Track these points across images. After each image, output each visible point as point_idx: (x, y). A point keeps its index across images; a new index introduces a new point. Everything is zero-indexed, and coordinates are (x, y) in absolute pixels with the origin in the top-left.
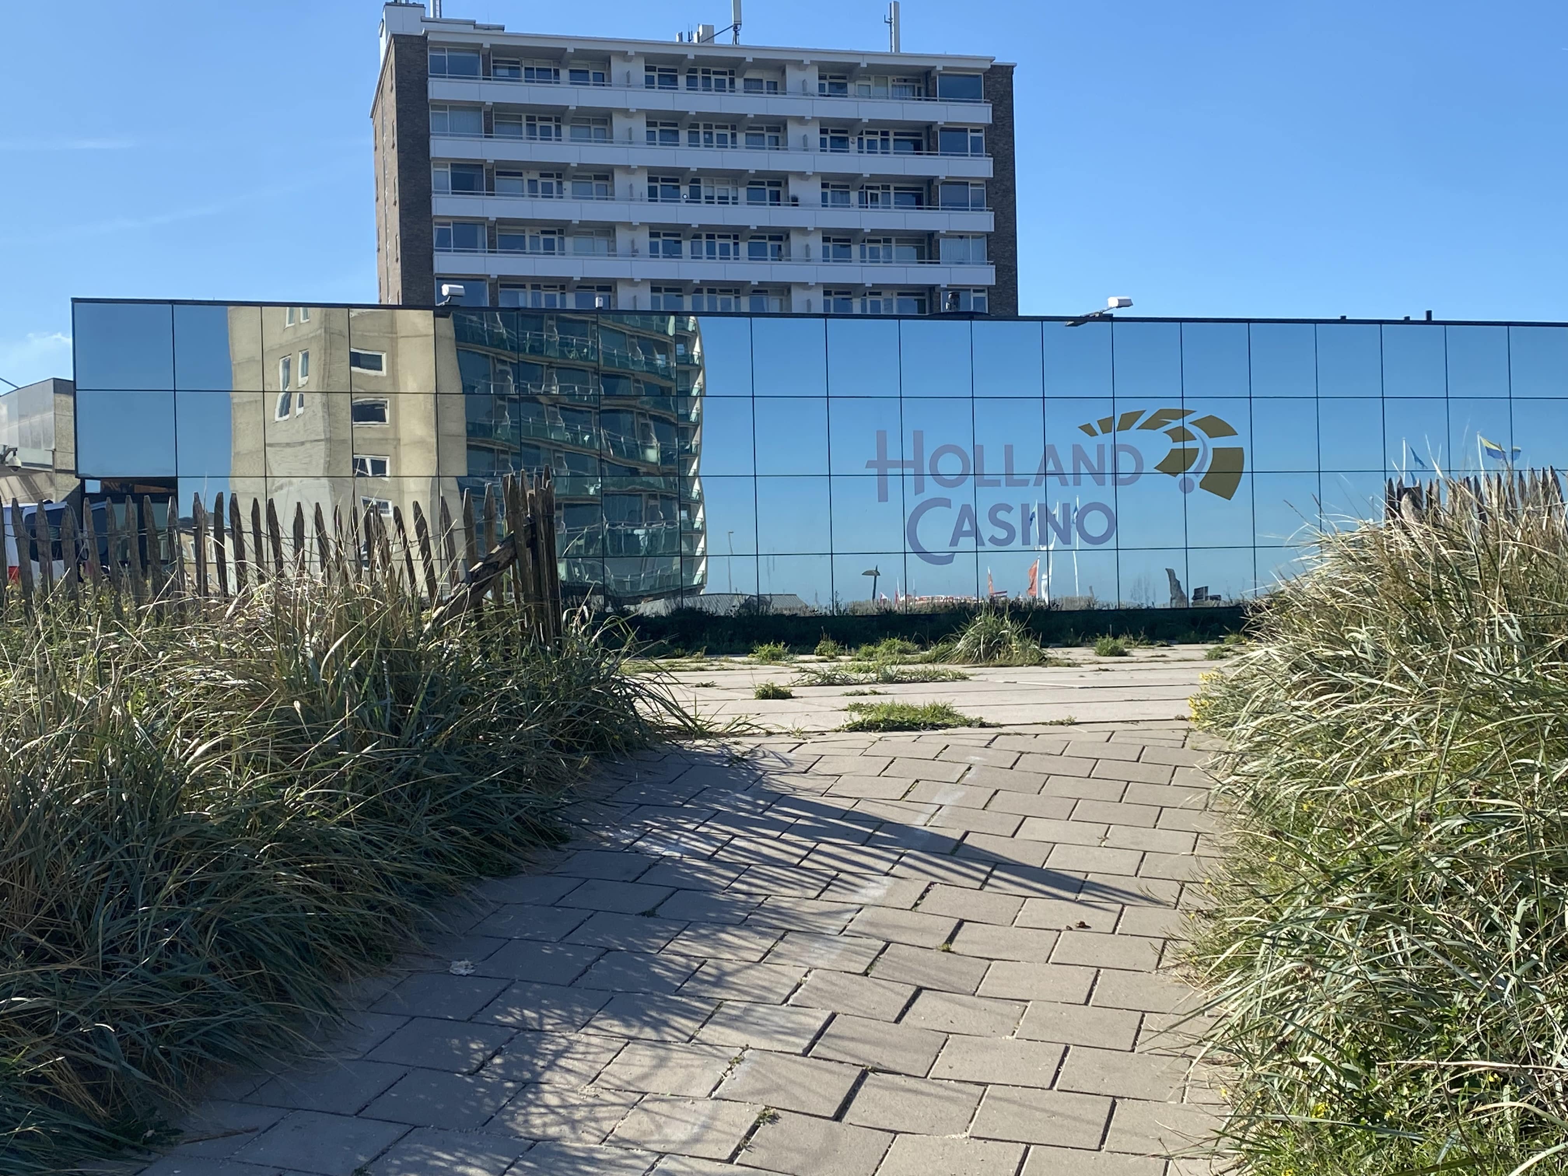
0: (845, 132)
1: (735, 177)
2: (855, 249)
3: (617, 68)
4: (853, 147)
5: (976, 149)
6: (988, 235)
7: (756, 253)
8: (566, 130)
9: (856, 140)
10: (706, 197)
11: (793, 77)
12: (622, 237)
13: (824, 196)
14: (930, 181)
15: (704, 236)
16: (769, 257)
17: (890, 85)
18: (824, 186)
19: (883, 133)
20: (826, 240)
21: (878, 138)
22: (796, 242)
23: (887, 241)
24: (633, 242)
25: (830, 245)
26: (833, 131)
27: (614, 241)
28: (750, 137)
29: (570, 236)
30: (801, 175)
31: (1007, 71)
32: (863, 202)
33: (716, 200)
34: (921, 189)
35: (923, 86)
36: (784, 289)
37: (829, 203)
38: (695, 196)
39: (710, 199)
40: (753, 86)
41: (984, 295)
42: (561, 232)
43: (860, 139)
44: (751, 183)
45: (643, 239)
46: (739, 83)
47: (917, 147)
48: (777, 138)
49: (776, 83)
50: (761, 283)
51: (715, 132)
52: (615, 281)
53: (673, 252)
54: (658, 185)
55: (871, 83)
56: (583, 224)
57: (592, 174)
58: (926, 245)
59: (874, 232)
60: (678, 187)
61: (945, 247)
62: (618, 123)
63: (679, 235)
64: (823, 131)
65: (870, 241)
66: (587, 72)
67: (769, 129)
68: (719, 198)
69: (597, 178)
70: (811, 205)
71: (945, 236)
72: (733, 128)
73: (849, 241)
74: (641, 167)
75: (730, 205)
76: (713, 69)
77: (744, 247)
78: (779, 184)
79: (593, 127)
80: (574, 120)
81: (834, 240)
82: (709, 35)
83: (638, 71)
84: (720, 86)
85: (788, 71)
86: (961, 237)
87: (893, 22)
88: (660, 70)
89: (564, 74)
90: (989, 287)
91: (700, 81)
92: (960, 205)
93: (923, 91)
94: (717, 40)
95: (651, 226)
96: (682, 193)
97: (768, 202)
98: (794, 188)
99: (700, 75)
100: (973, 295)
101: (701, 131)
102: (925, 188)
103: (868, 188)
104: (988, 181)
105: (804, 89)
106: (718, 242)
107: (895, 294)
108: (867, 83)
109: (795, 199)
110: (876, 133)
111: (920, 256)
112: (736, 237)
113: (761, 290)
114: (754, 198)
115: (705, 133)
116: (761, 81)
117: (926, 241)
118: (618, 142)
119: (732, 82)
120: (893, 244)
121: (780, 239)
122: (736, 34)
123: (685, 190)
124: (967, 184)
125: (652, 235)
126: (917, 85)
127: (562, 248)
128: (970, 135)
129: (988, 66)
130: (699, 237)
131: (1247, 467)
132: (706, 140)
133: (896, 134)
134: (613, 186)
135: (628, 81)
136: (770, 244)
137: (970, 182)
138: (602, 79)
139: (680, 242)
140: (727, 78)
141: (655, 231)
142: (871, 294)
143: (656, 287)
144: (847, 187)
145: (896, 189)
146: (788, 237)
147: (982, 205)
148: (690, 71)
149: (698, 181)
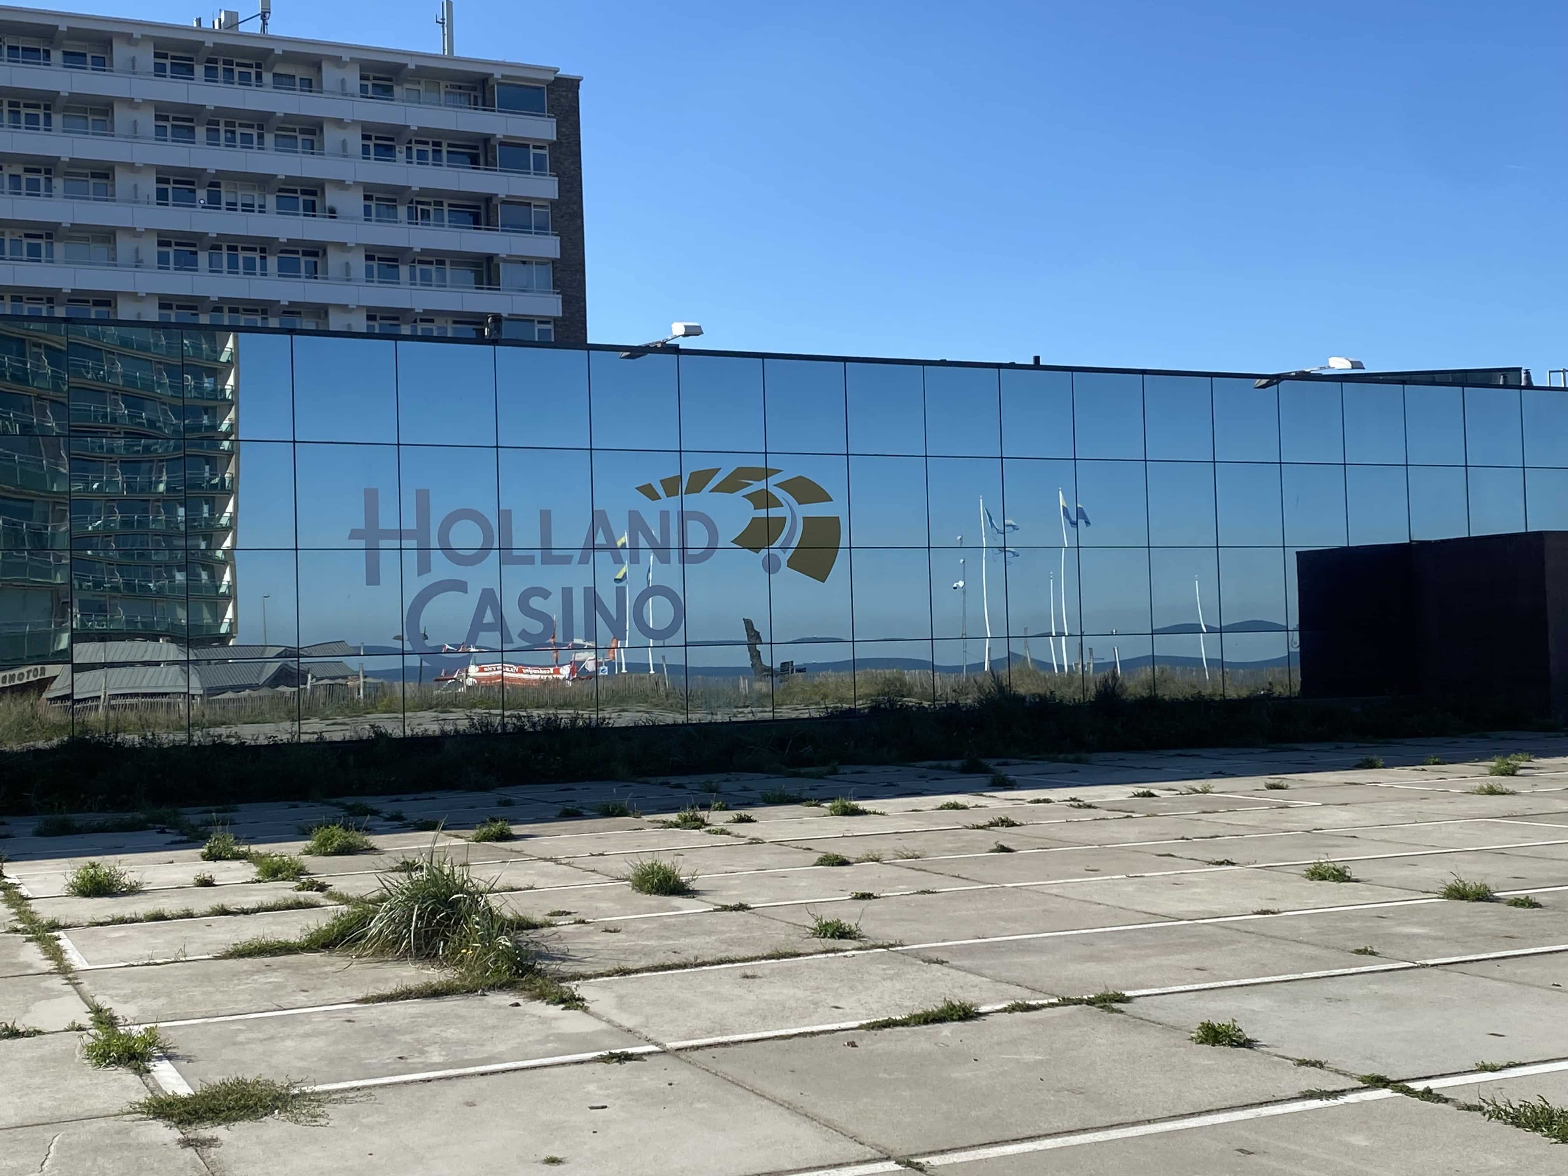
0: (392, 139)
1: (263, 182)
2: (404, 271)
3: (120, 52)
4: (401, 155)
5: (539, 168)
6: (554, 261)
7: (287, 269)
8: (57, 119)
9: (404, 150)
10: (228, 204)
11: (330, 75)
12: (124, 244)
13: (367, 210)
14: (488, 199)
15: (225, 248)
16: (303, 273)
17: (442, 93)
18: (367, 198)
19: (436, 144)
20: (369, 258)
21: (429, 148)
22: (334, 259)
23: (441, 263)
24: (137, 250)
25: (375, 264)
26: (377, 138)
27: (114, 249)
28: (280, 139)
29: (60, 241)
30: (340, 184)
31: (572, 85)
32: (412, 217)
33: (239, 207)
34: (478, 207)
35: (478, 94)
36: (321, 311)
37: (374, 216)
38: (214, 201)
39: (232, 206)
40: (283, 81)
41: (550, 327)
42: (49, 236)
43: (409, 149)
44: (280, 190)
45: (150, 249)
46: (267, 77)
47: (474, 161)
48: (312, 141)
49: (310, 80)
50: (291, 303)
51: (239, 131)
52: (115, 294)
53: (187, 263)
54: (170, 187)
55: (421, 88)
56: (75, 227)
57: (88, 171)
58: (485, 269)
59: (424, 251)
60: (194, 191)
61: (504, 271)
62: (121, 115)
63: (194, 245)
64: (365, 137)
65: (420, 262)
66: (84, 55)
67: (302, 131)
68: (243, 205)
69: (94, 175)
70: (352, 218)
71: (505, 260)
72: (261, 127)
73: (396, 260)
74: (148, 166)
75: (256, 214)
76: (236, 60)
77: (272, 262)
78: (314, 193)
79: (90, 118)
80: (66, 109)
81: (380, 259)
82: (232, 23)
83: (146, 58)
84: (245, 79)
85: (325, 66)
86: (524, 263)
87: (446, 23)
88: (173, 58)
89: (56, 56)
90: (555, 319)
91: (220, 72)
92: (522, 228)
93: (480, 101)
94: (242, 28)
95: (160, 233)
96: (198, 198)
97: (301, 211)
98: (332, 197)
99: (220, 66)
100: (538, 327)
101: (222, 128)
102: (483, 206)
103: (418, 203)
104: (552, 202)
105: (343, 89)
106: (242, 255)
107: (450, 322)
108: (416, 87)
109: (332, 211)
110: (427, 143)
111: (479, 281)
112: (263, 250)
113: (293, 310)
114: (286, 205)
115: (226, 131)
116: (294, 76)
117: (485, 265)
118: (120, 136)
119: (259, 76)
120: (448, 266)
121: (316, 254)
122: (265, 24)
123: (202, 195)
124: (530, 204)
125: (161, 244)
126: (473, 93)
127: (50, 254)
128: (532, 151)
129: (551, 78)
130: (219, 248)
131: (844, 542)
132: (227, 139)
133: (449, 145)
134: (113, 185)
135: (132, 68)
136: (303, 260)
137: (533, 203)
138: (102, 63)
139: (195, 253)
140: (253, 71)
141: (164, 239)
142: (422, 320)
143: (165, 303)
144: (395, 201)
145: (450, 205)
146: (325, 253)
147: (546, 228)
148: (209, 61)
149: (218, 185)
